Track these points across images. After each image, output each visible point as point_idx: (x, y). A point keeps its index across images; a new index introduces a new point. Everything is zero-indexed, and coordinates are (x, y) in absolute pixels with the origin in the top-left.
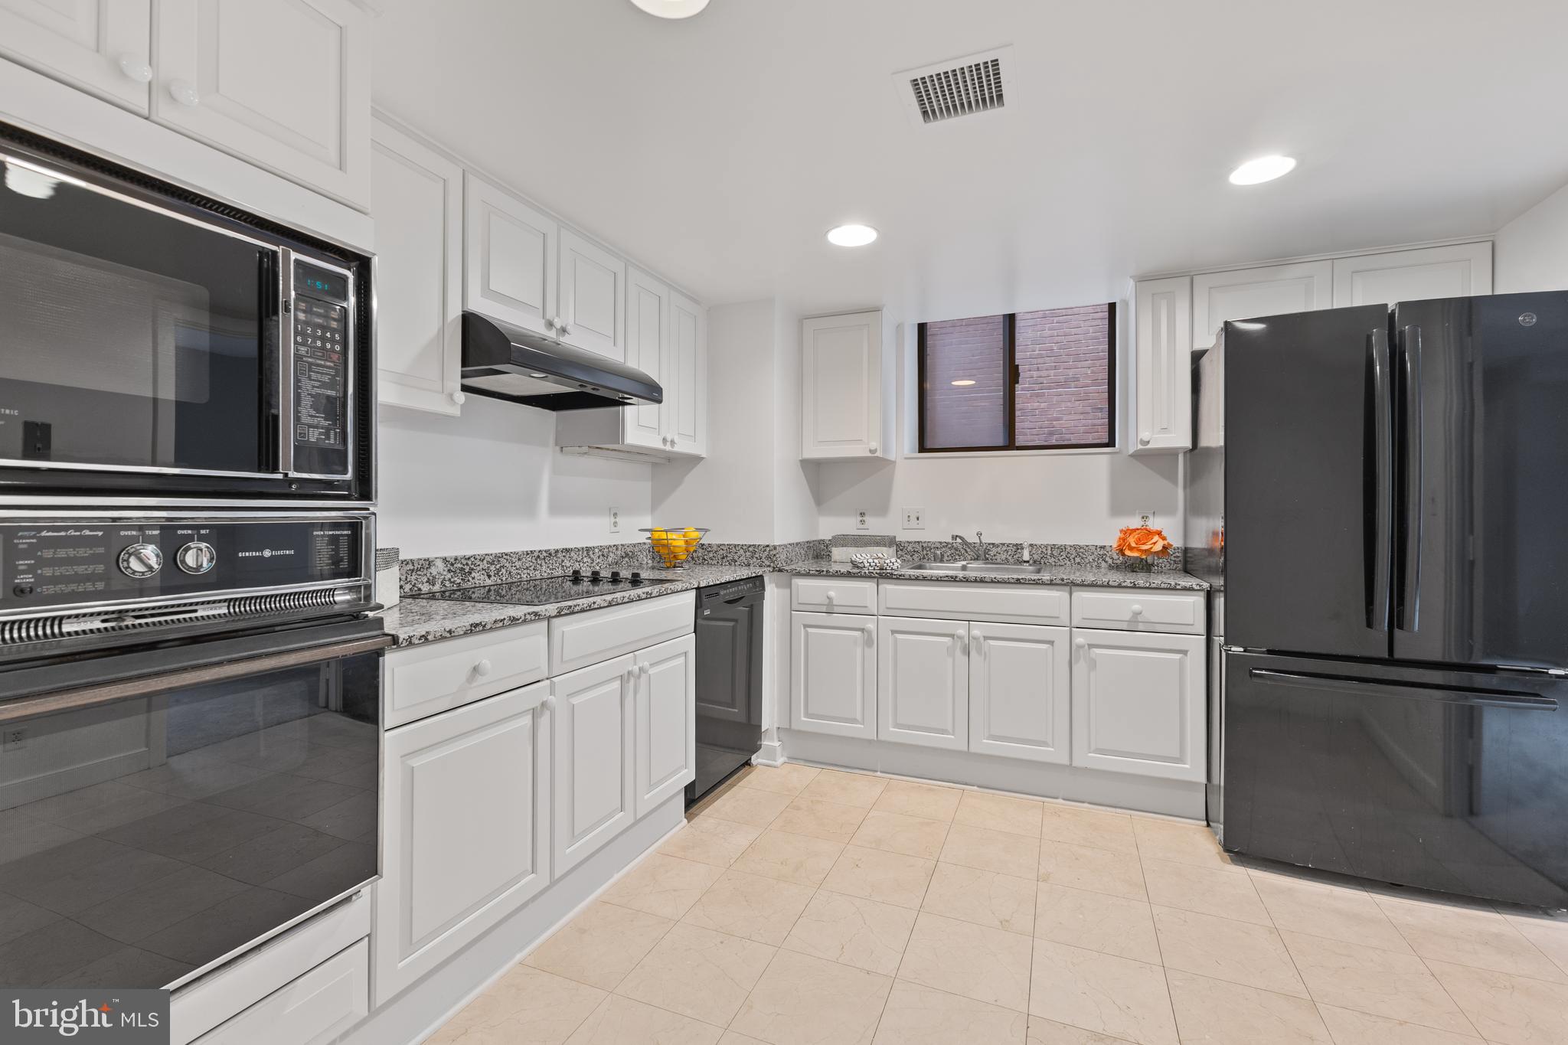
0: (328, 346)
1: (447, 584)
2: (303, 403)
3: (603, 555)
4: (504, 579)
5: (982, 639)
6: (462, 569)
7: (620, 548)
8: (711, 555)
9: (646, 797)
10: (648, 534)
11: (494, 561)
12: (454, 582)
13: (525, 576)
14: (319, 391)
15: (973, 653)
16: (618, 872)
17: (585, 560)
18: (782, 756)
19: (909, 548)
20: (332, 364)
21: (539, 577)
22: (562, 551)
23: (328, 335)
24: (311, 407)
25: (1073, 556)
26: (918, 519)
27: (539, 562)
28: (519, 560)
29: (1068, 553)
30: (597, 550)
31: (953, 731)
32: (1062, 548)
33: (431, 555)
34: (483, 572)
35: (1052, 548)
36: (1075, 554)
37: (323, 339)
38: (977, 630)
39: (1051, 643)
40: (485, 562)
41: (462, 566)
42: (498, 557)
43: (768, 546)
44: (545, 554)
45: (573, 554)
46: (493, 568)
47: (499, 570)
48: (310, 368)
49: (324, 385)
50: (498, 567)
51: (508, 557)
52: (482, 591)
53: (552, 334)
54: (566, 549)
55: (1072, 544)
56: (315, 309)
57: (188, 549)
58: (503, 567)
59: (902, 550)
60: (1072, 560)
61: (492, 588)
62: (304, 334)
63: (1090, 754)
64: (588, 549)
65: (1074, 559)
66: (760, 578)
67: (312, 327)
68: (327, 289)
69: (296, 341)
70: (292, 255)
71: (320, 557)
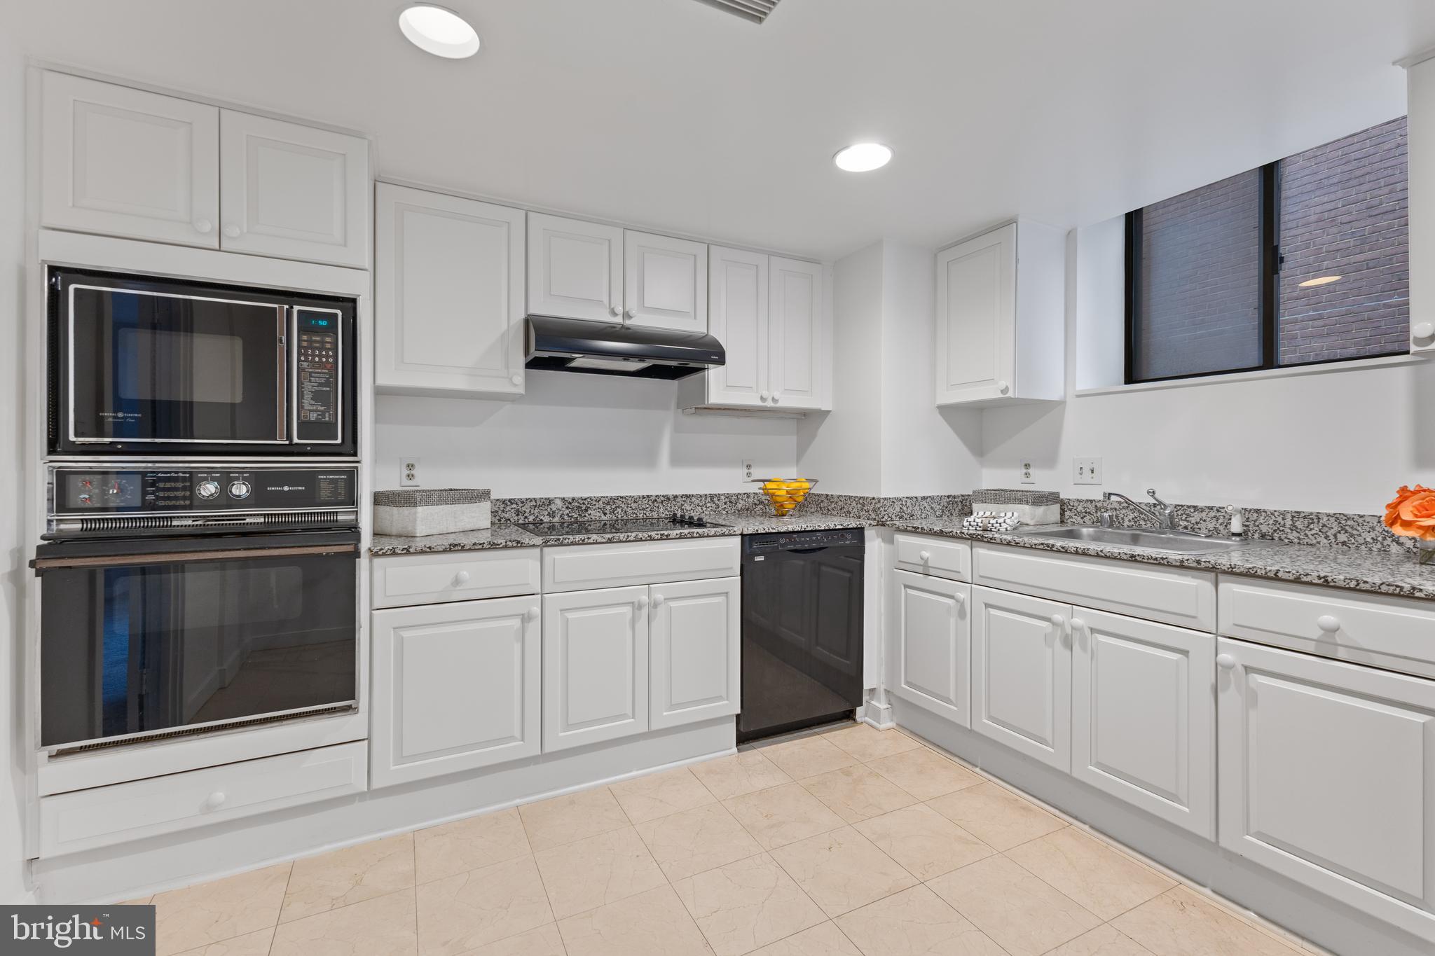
0: (324, 360)
1: (566, 517)
2: (306, 397)
3: (730, 502)
4: (619, 516)
5: (1088, 632)
6: (579, 507)
7: (752, 496)
8: (833, 506)
9: (665, 714)
10: (761, 485)
11: (609, 502)
12: (572, 516)
13: (641, 516)
14: (316, 388)
15: (1076, 647)
16: (638, 770)
17: (709, 505)
18: (892, 720)
19: (1080, 508)
20: (327, 371)
21: (656, 516)
22: (682, 497)
23: (324, 353)
24: (312, 399)
25: (1333, 531)
26: (1092, 472)
27: (656, 504)
28: (635, 502)
29: (1324, 526)
30: (723, 497)
31: (1053, 743)
32: (1313, 518)
33: (551, 496)
34: (599, 510)
35: (1293, 517)
36: (1336, 528)
37: (320, 356)
38: (1081, 619)
39: (1185, 653)
40: (601, 502)
41: (579, 505)
42: (613, 500)
43: (874, 498)
44: (662, 499)
45: (694, 499)
46: (608, 507)
47: (614, 510)
48: (311, 376)
49: (320, 385)
50: (613, 507)
51: (624, 500)
52: (598, 525)
53: (618, 320)
54: (686, 495)
55: (1331, 512)
56: (314, 338)
57: (233, 485)
58: (619, 507)
59: (1070, 510)
60: (1332, 537)
61: (608, 523)
62: (306, 355)
63: (1248, 837)
64: (712, 496)
65: (1335, 536)
66: (859, 532)
67: (314, 349)
68: (323, 323)
69: (299, 360)
70: (296, 308)
71: (325, 492)
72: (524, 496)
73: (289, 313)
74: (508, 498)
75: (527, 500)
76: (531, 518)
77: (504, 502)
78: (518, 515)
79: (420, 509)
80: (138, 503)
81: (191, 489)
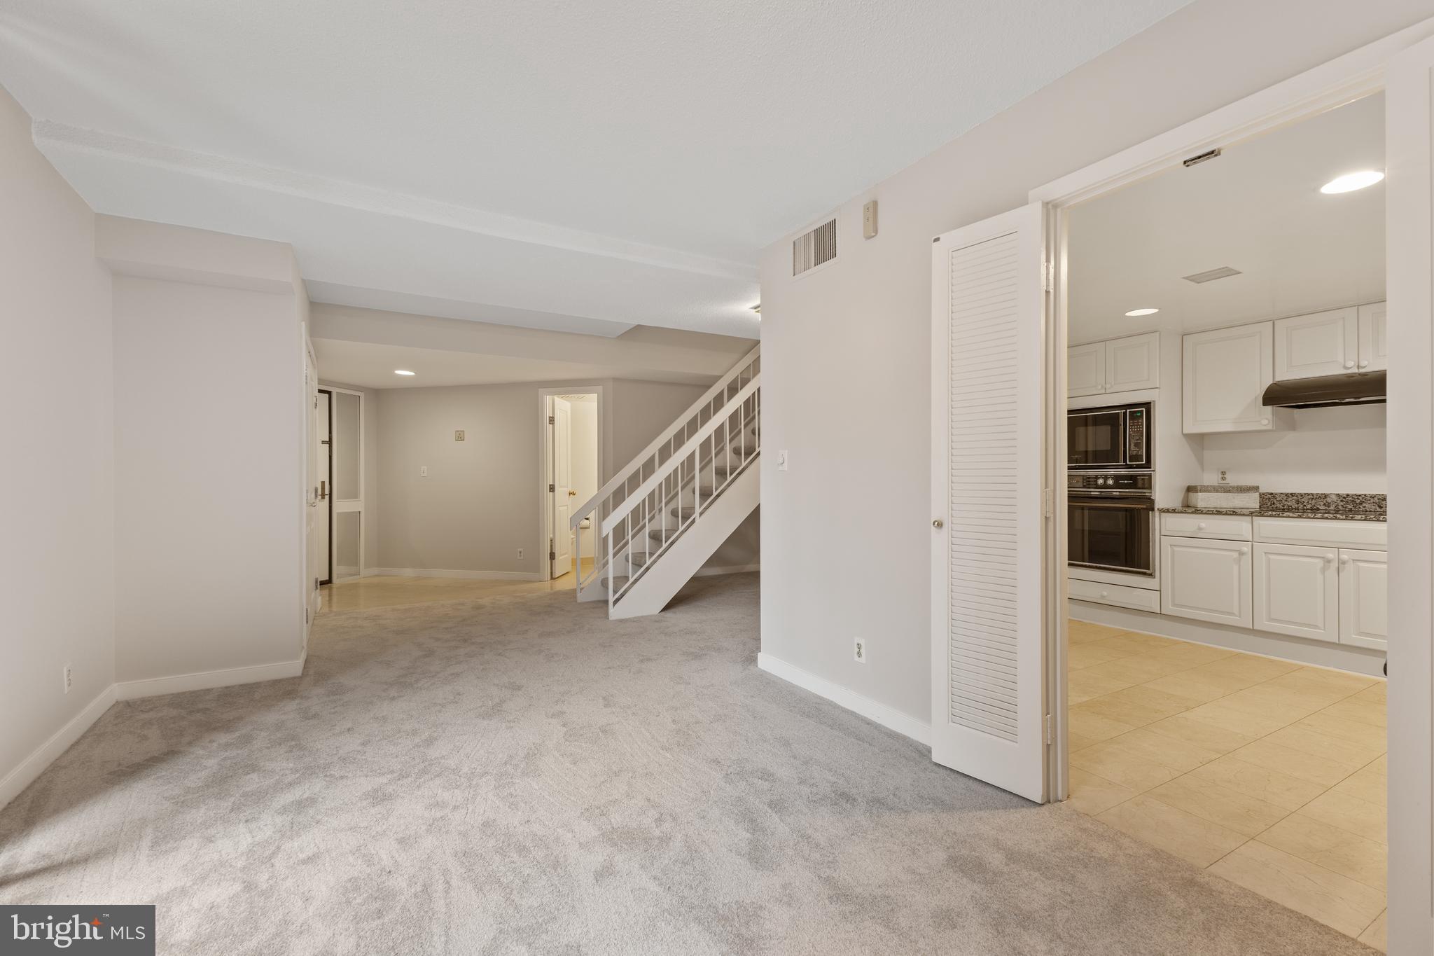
0: (1139, 430)
2: (1132, 445)
12: (1346, 507)
20: (1139, 434)
24: (1134, 446)
33: (1327, 492)
37: (1137, 428)
48: (1134, 437)
49: (1137, 440)
53: (1353, 371)
56: (1135, 421)
57: (1108, 480)
62: (1132, 429)
67: (1134, 426)
68: (1139, 414)
69: (1129, 431)
70: (1128, 411)
71: (1140, 483)
72: (1303, 491)
73: (1125, 413)
74: (1291, 492)
75: (1305, 494)
76: (1309, 506)
77: (1287, 495)
78: (1298, 504)
79: (1200, 494)
80: (1082, 486)
81: (1096, 481)
